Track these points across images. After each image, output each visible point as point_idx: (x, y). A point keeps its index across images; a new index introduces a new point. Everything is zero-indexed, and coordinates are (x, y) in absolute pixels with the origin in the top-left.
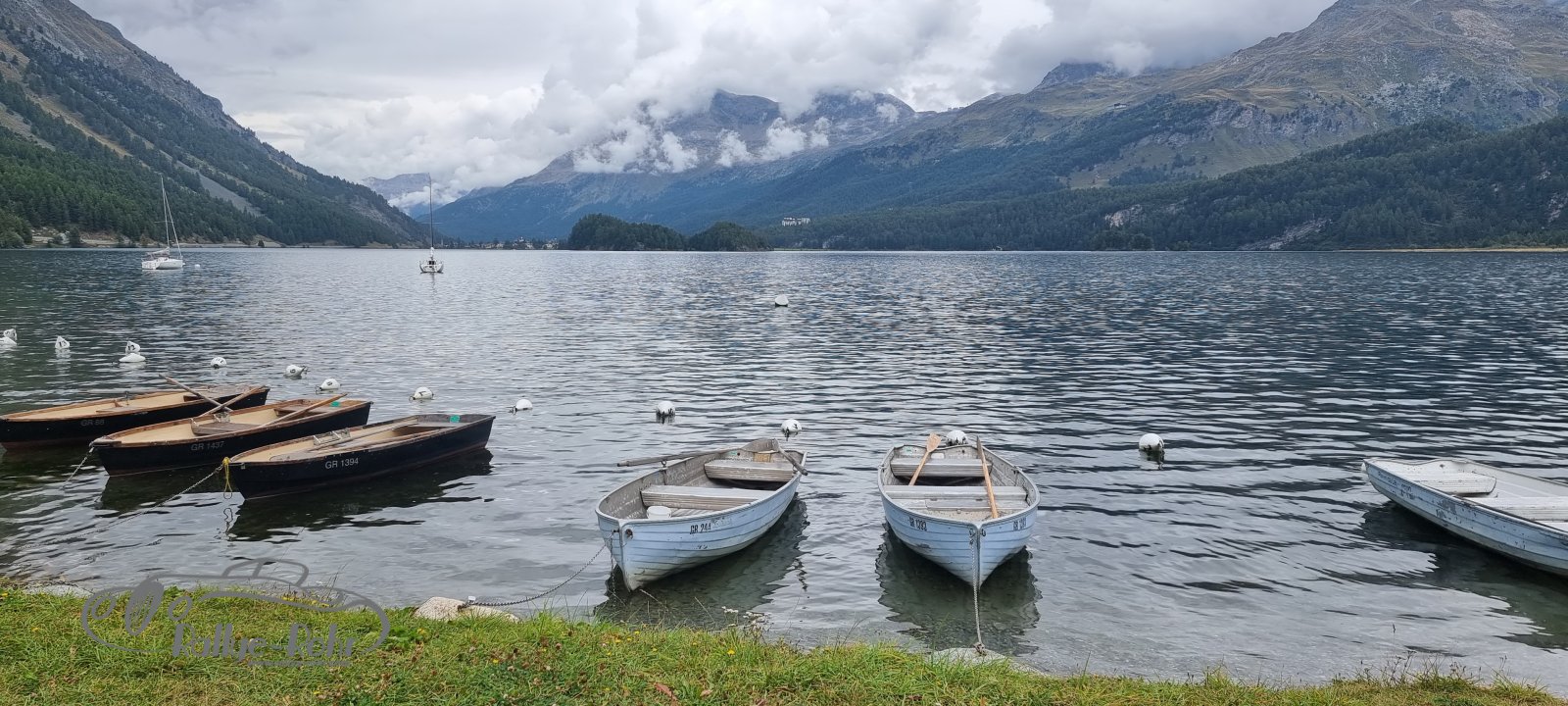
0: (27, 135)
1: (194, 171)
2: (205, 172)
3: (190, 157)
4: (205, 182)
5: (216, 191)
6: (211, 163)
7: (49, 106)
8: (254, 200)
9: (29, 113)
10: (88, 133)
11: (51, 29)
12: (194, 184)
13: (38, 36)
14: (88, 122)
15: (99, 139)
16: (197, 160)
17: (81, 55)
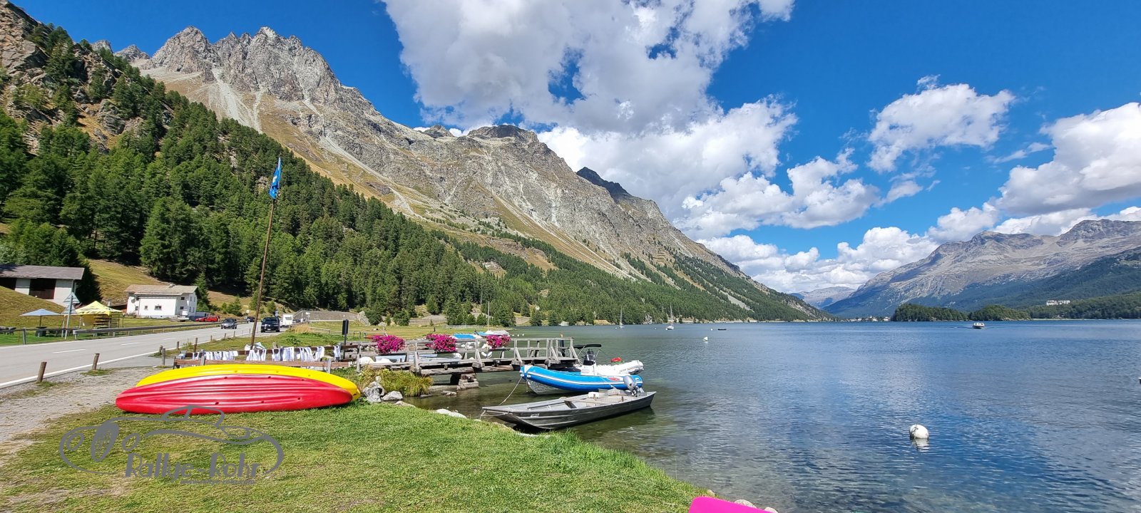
0: (673, 285)
1: (726, 294)
2: (730, 294)
3: (725, 289)
4: (730, 298)
5: (733, 300)
6: (732, 290)
7: (680, 274)
8: (748, 304)
9: (674, 277)
10: (691, 282)
11: (682, 249)
12: (726, 299)
13: (678, 251)
14: (692, 279)
15: (696, 285)
16: (727, 290)
17: (691, 256)
